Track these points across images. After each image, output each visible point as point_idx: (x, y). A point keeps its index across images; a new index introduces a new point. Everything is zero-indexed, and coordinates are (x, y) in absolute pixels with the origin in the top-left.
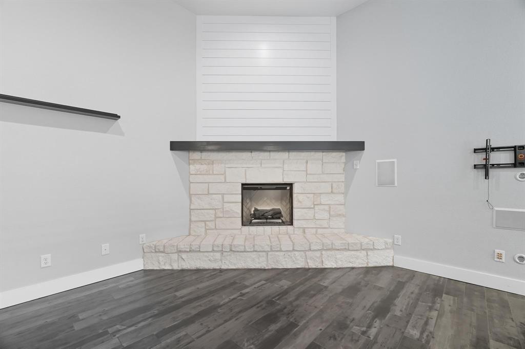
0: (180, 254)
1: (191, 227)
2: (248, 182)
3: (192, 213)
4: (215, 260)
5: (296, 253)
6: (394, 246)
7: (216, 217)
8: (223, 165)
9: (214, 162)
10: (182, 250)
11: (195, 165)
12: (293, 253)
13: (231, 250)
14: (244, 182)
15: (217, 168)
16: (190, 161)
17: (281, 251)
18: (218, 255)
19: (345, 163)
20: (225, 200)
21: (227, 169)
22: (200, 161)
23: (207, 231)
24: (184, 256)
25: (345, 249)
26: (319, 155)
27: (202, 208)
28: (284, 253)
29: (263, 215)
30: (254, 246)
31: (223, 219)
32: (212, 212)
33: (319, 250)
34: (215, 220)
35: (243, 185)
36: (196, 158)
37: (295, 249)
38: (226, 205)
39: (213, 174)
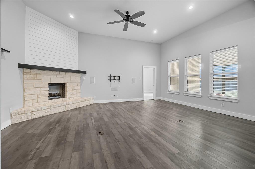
0: (32, 113)
1: (25, 103)
2: (52, 82)
3: (25, 97)
4: (48, 112)
5: (74, 104)
6: (94, 99)
7: (38, 97)
8: (41, 76)
9: (37, 74)
10: (34, 111)
11: (27, 75)
12: (73, 104)
13: (54, 107)
14: (50, 82)
15: (38, 77)
16: (24, 73)
17: (69, 104)
18: (49, 110)
19: (81, 77)
20: (42, 90)
21: (43, 77)
22: (30, 73)
23: (33, 104)
24: (35, 113)
25: (85, 101)
26: (74, 74)
27: (31, 94)
29: (54, 95)
30: (62, 104)
31: (41, 98)
32: (36, 95)
33: (79, 102)
34: (37, 99)
35: (49, 84)
36: (28, 72)
38: (42, 92)
39: (36, 79)
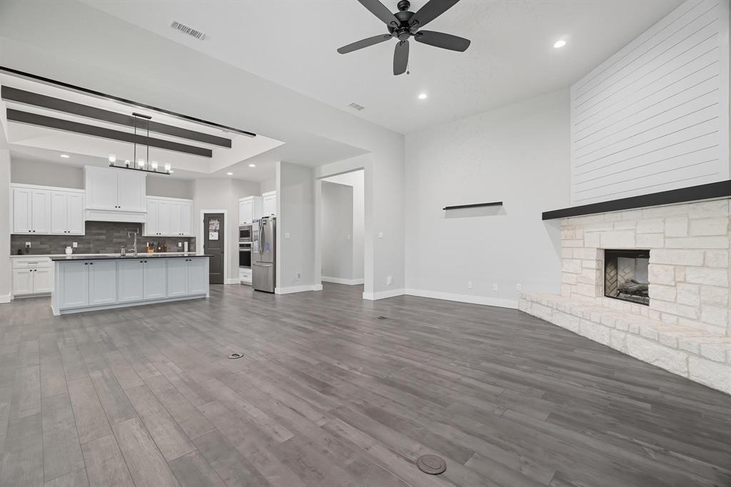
2: (602, 247)
3: (562, 276)
5: (602, 327)
8: (582, 230)
9: (576, 227)
11: (564, 231)
14: (598, 248)
16: (561, 228)
20: (584, 266)
21: (586, 234)
22: (567, 227)
25: (653, 340)
26: (683, 208)
27: (568, 271)
28: (592, 323)
32: (575, 276)
33: (623, 331)
35: (606, 251)
36: (565, 225)
37: (602, 322)
38: (584, 271)
39: (576, 240)
